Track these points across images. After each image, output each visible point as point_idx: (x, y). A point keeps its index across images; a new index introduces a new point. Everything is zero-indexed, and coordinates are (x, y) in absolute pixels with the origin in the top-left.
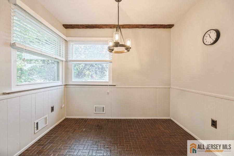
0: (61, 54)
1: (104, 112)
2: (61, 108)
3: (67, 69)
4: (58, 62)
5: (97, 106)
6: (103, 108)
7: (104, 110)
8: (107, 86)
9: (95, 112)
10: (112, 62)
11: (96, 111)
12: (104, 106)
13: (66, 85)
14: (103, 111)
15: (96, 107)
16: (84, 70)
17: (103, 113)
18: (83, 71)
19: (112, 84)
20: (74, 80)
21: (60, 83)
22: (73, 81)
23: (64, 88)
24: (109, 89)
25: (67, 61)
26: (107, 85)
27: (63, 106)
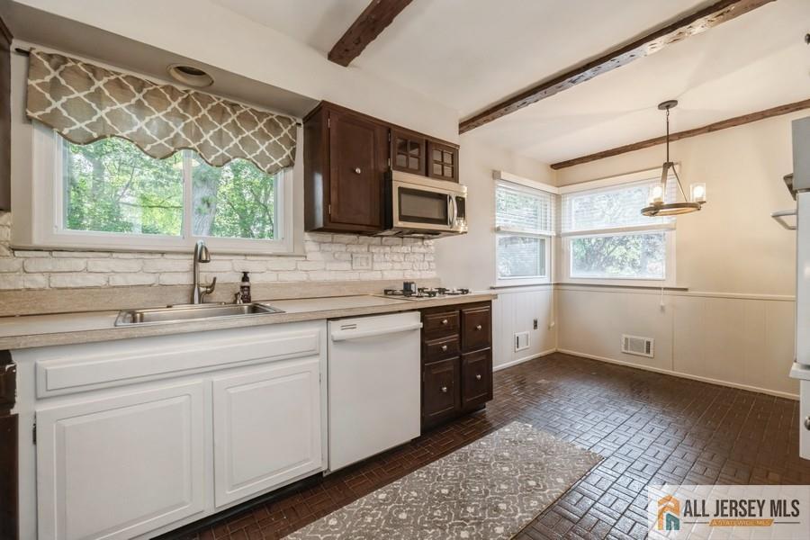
0: (548, 225)
1: (651, 355)
2: (549, 328)
3: (560, 253)
4: (543, 241)
5: (629, 337)
6: (648, 343)
7: (651, 350)
8: (659, 291)
9: (624, 351)
10: (674, 229)
11: (626, 348)
12: (651, 340)
13: (557, 284)
14: (648, 351)
15: (626, 339)
16: (607, 245)
17: (648, 355)
18: (601, 248)
19: (675, 287)
20: (575, 274)
21: (546, 279)
22: (572, 275)
23: (554, 289)
24: (664, 299)
25: (558, 236)
26: (660, 288)
27: (553, 324)
